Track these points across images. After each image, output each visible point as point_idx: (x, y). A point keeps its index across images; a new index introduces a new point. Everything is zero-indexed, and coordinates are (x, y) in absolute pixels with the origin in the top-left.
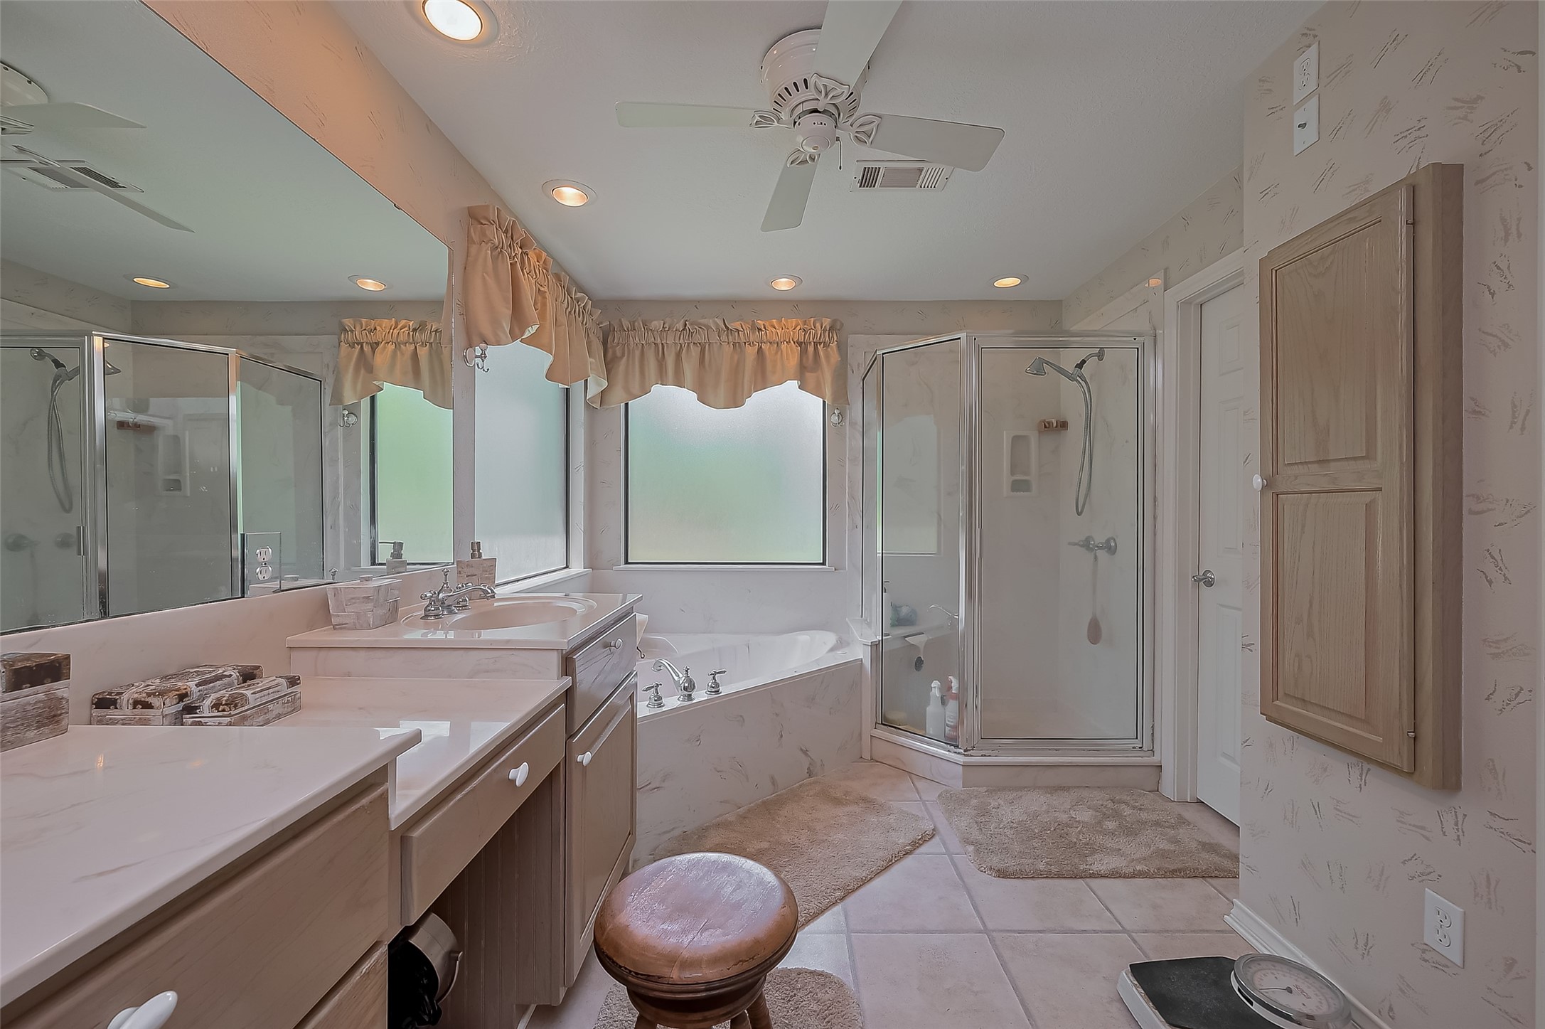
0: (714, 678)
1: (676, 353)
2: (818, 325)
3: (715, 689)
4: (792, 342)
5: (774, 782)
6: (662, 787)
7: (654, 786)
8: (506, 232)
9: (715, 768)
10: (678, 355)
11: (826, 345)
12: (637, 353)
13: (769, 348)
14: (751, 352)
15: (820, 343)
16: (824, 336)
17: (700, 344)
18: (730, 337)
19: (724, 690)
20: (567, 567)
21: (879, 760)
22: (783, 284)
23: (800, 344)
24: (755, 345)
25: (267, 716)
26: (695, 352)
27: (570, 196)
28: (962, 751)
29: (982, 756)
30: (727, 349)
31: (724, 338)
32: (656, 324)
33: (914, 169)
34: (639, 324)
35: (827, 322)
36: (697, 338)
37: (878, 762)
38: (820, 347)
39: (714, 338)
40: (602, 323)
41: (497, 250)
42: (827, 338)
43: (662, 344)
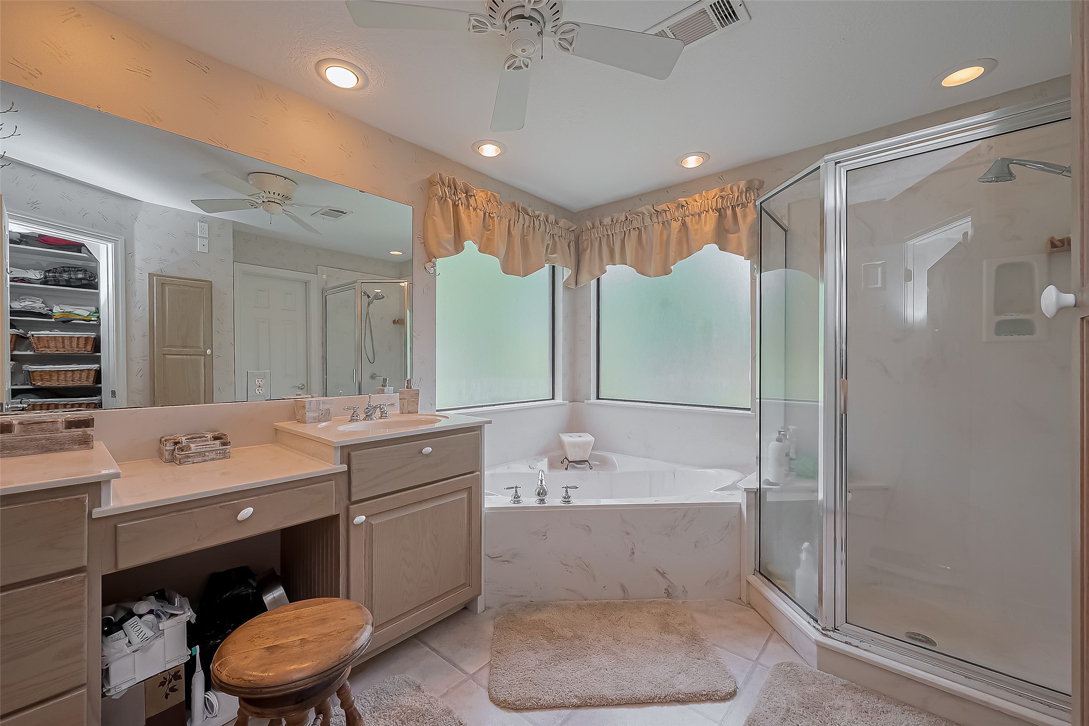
0: (566, 491)
1: (621, 240)
2: (735, 189)
3: (567, 500)
4: (710, 210)
5: (624, 590)
6: (512, 562)
7: (505, 560)
8: (449, 186)
9: (561, 562)
10: (623, 241)
11: (744, 206)
12: (596, 245)
13: (692, 219)
14: (676, 225)
15: (738, 205)
16: (742, 198)
17: (638, 228)
18: (659, 218)
19: (575, 502)
20: (553, 399)
21: (754, 607)
22: (692, 162)
23: (719, 211)
24: (679, 220)
25: (204, 458)
26: (634, 234)
27: (489, 150)
28: (820, 628)
29: (846, 643)
30: (658, 227)
31: (655, 219)
32: (607, 220)
33: (696, 15)
34: (597, 223)
35: (742, 184)
36: (635, 224)
37: (754, 609)
38: (738, 210)
39: (648, 221)
40: (571, 228)
41: (443, 200)
42: (744, 199)
43: (612, 234)
